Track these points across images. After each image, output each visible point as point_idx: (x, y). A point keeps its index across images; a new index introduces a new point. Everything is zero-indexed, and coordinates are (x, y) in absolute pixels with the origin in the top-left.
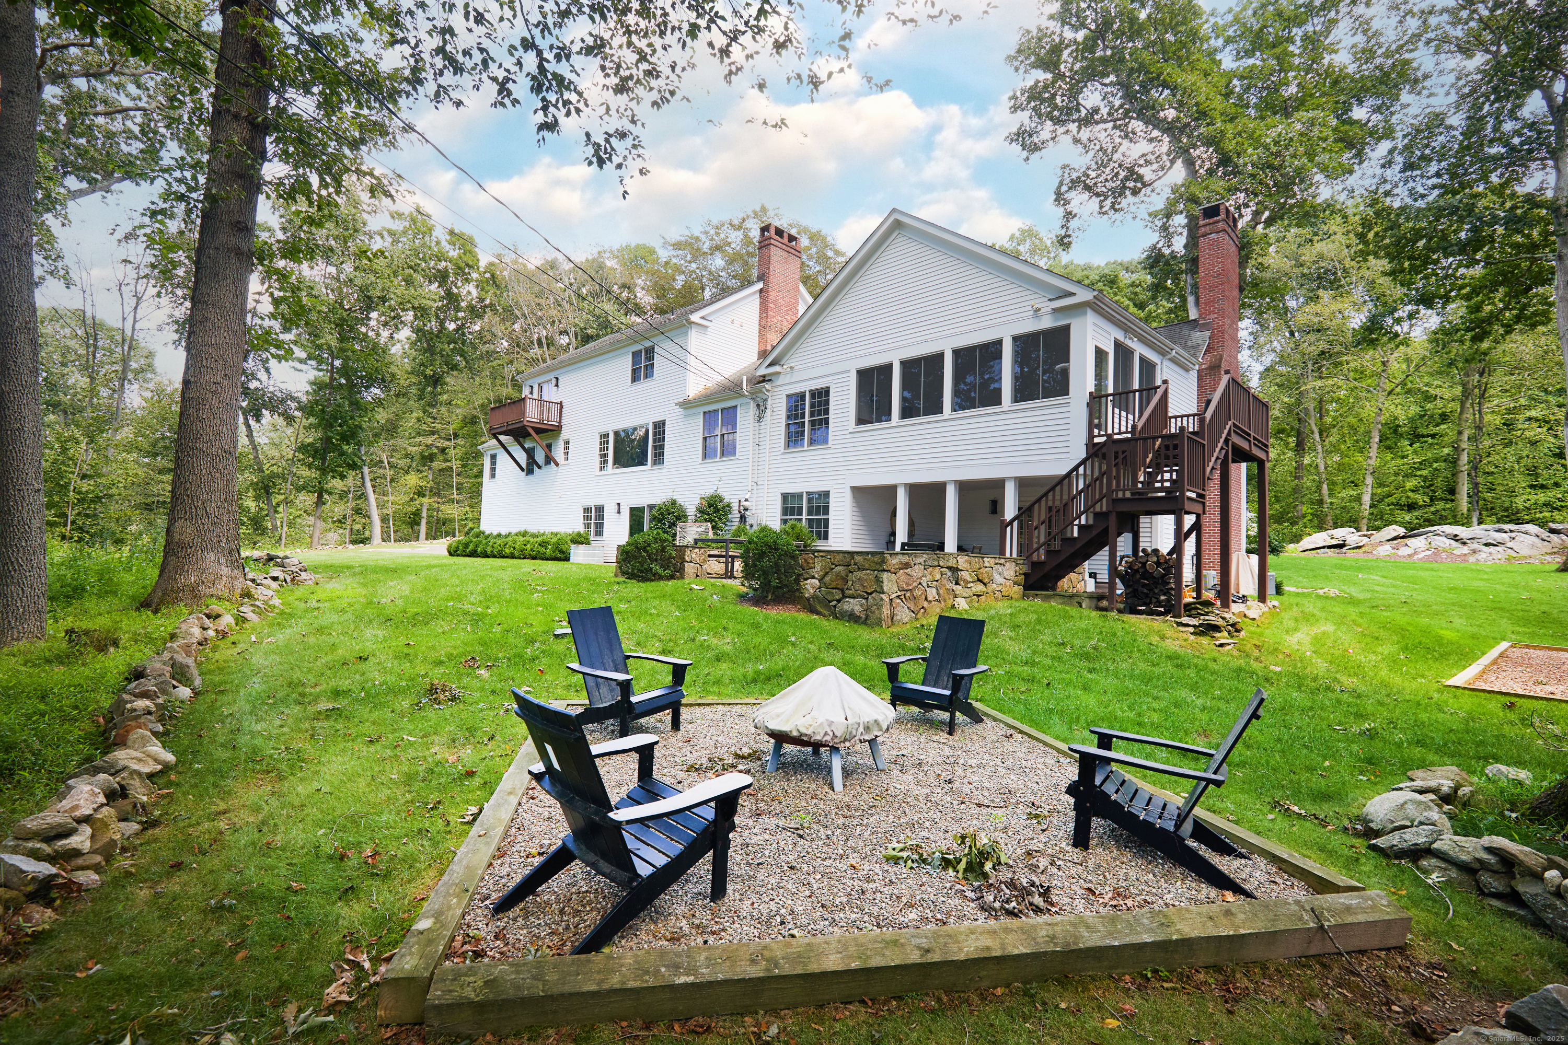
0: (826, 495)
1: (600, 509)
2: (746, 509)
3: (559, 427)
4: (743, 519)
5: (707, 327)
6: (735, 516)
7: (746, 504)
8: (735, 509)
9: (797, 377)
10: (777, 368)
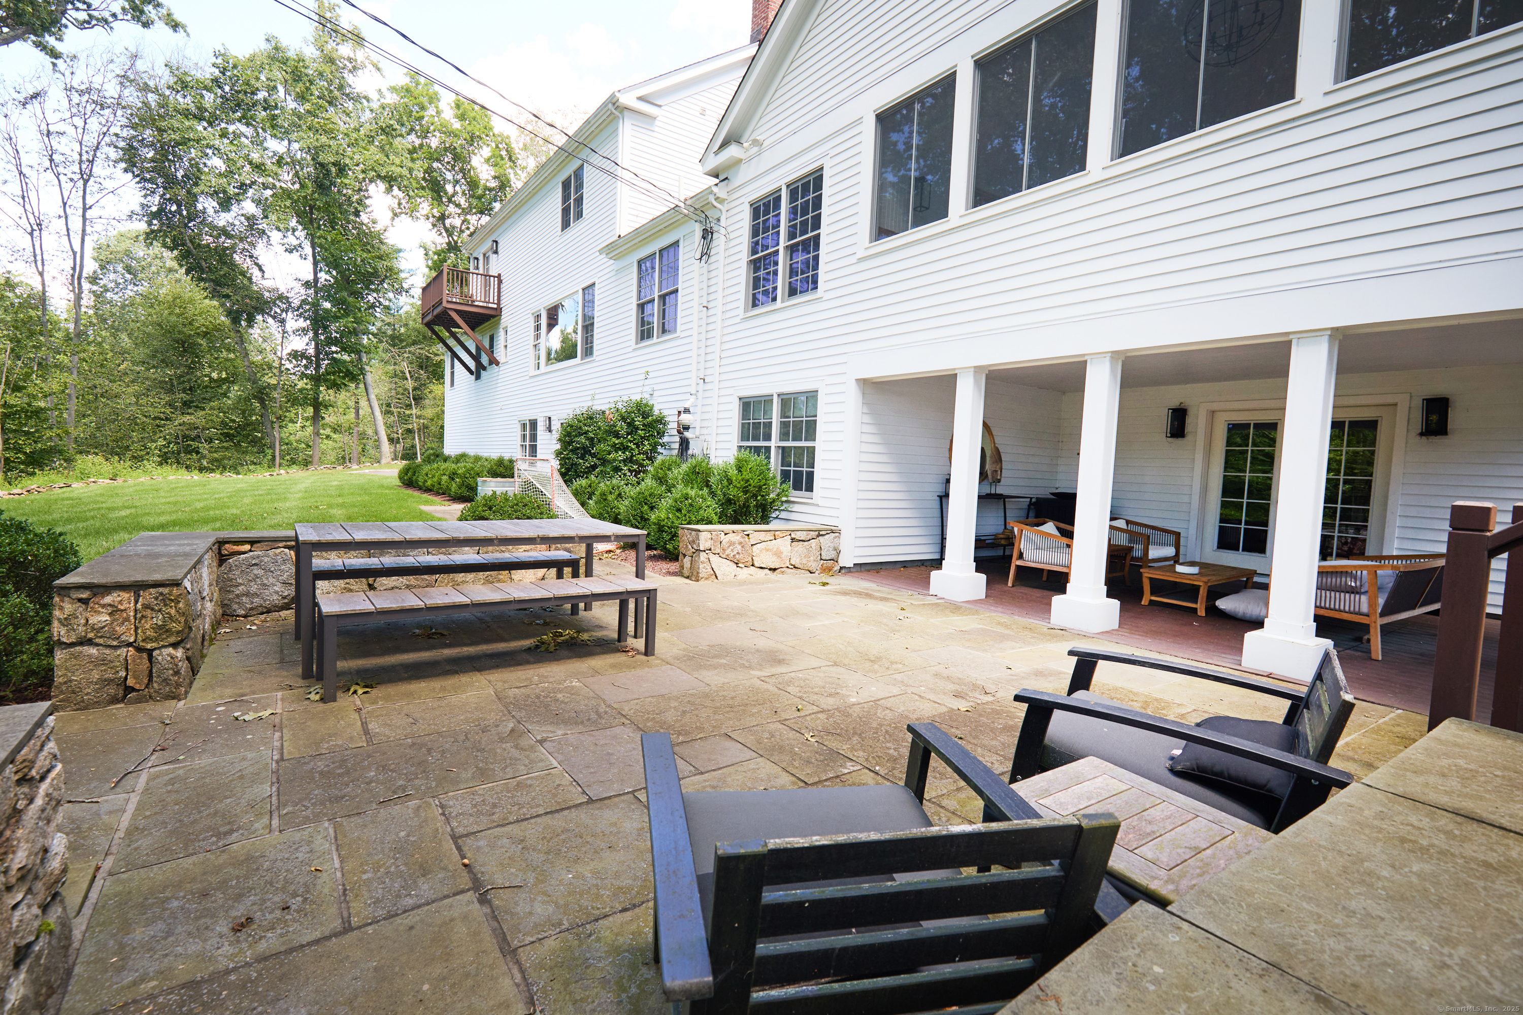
0: (812, 396)
1: (534, 424)
2: (687, 428)
3: (499, 310)
4: (684, 444)
5: (652, 118)
6: (672, 438)
7: (685, 418)
8: (672, 427)
9: (769, 159)
10: (733, 151)
